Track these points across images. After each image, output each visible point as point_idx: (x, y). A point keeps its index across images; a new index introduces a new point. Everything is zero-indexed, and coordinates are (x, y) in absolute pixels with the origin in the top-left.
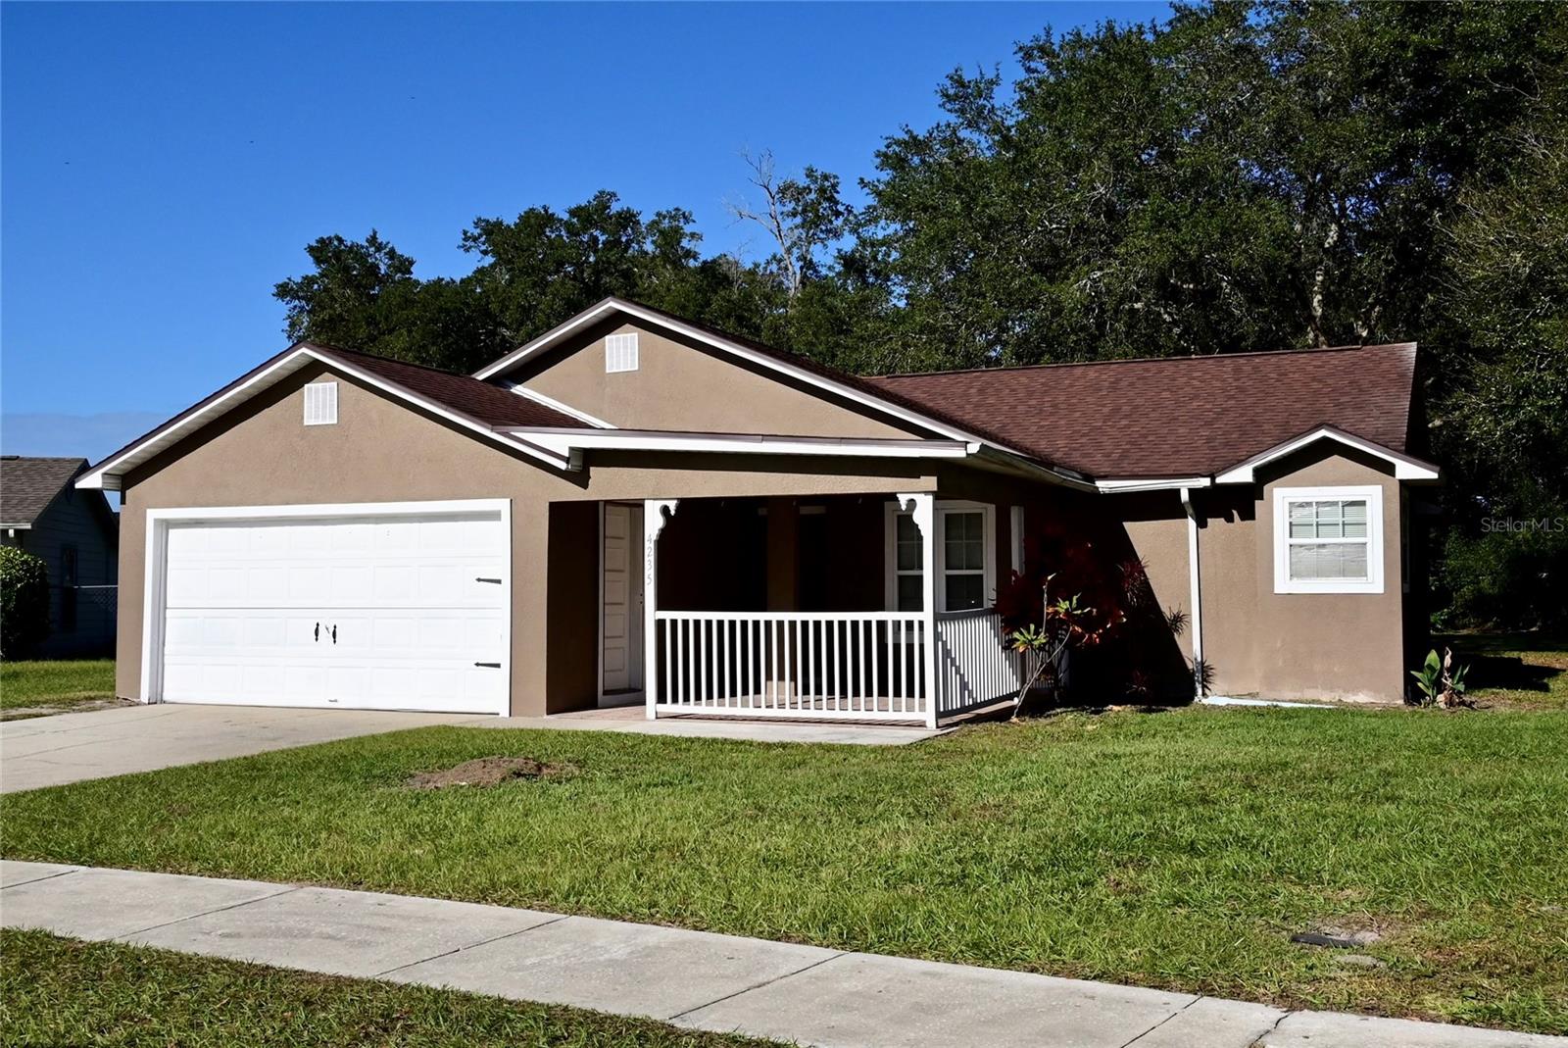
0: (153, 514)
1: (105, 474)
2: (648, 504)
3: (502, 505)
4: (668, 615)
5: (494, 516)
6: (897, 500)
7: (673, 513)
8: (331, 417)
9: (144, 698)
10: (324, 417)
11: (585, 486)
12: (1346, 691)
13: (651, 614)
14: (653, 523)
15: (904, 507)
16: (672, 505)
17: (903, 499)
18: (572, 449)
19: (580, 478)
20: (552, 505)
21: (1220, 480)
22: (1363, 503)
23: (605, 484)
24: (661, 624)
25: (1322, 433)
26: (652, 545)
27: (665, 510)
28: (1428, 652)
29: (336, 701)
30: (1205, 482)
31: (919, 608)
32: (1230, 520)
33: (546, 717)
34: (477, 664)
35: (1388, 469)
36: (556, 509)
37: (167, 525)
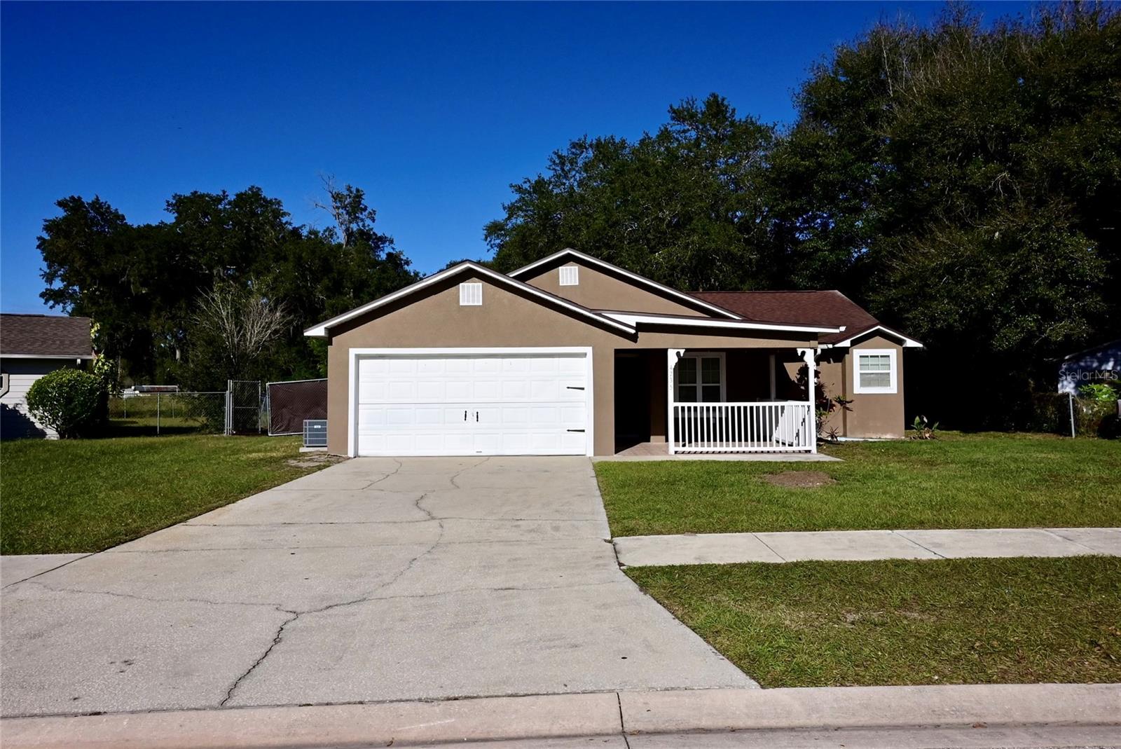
0: (353, 352)
1: (325, 328)
2: (669, 350)
3: (589, 350)
4: (680, 405)
5: (585, 355)
6: (796, 351)
7: (682, 355)
8: (478, 301)
9: (351, 454)
10: (473, 301)
11: (636, 342)
12: (882, 434)
13: (672, 404)
14: (672, 360)
15: (799, 355)
16: (682, 352)
17: (799, 351)
18: (637, 323)
19: (633, 338)
20: (615, 350)
21: (836, 346)
22: (889, 356)
23: (647, 341)
24: (676, 409)
25: (879, 327)
26: (672, 371)
27: (678, 354)
28: (915, 417)
29: (481, 452)
30: (830, 346)
31: (807, 399)
32: (829, 362)
33: (615, 456)
34: (568, 431)
35: (900, 342)
36: (617, 352)
37: (359, 357)
